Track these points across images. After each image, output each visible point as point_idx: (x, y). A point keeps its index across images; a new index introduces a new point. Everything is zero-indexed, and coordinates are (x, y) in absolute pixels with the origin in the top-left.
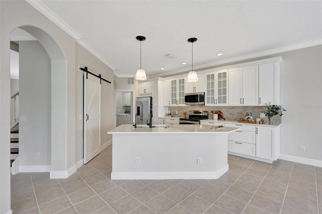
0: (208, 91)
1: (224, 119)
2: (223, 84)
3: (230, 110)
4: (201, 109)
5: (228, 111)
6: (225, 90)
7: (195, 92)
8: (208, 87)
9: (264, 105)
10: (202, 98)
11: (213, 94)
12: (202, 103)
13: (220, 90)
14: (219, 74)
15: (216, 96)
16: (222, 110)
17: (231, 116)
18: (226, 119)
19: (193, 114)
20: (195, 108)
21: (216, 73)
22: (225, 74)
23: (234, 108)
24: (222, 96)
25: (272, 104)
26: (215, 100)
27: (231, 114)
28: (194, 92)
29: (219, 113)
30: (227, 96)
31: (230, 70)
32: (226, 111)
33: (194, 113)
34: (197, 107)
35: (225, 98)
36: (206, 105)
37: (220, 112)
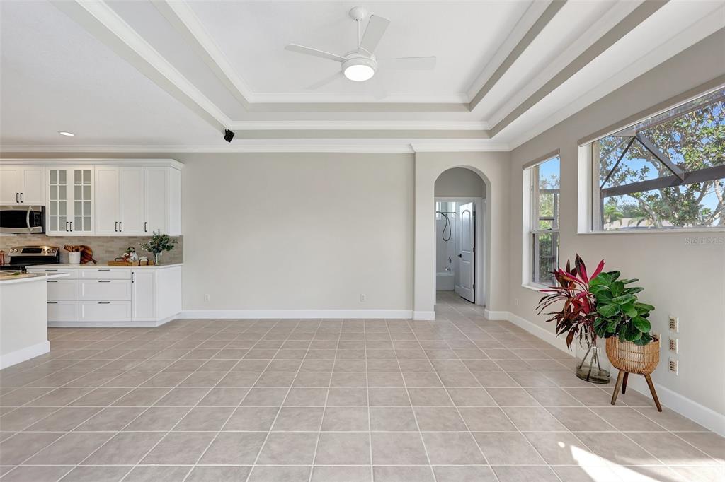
0: (53, 204)
1: (95, 262)
2: (84, 192)
3: (105, 244)
4: (45, 243)
5: (103, 246)
6: (88, 205)
7: (21, 204)
8: (53, 195)
9: (152, 234)
10: (38, 218)
11: (63, 210)
12: (39, 229)
13: (77, 205)
14: (77, 173)
15: (71, 216)
16: (90, 243)
17: (107, 255)
18: (100, 261)
19: (19, 254)
20: (30, 240)
21: (71, 169)
22: (87, 173)
23: (113, 241)
24: (83, 216)
25: (161, 234)
26: (69, 224)
27: (107, 252)
28: (17, 204)
29: (82, 249)
30: (92, 216)
31: (98, 168)
32: (99, 246)
33: (23, 252)
34: (33, 239)
35: (88, 220)
36: (49, 232)
37: (86, 248)
